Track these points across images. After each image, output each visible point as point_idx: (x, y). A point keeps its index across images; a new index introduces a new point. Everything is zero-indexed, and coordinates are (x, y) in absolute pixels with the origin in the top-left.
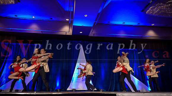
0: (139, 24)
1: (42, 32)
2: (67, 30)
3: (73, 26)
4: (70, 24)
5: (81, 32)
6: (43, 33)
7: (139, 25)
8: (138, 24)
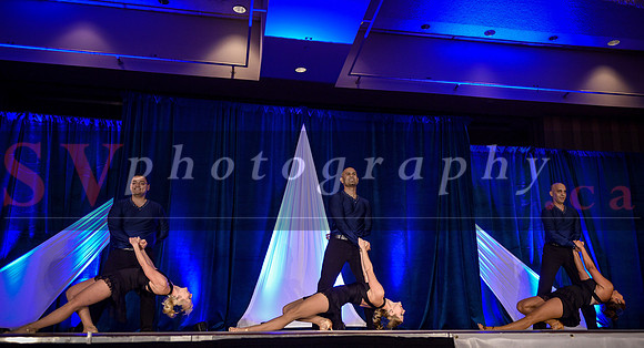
0: (556, 38)
1: (120, 62)
4: (251, 29)
5: (302, 70)
6: (127, 69)
7: (554, 42)
8: (551, 39)
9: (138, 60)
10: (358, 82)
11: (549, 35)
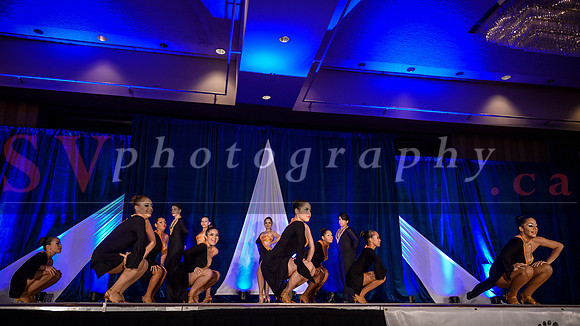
0: (462, 73)
1: (131, 91)
4: (230, 66)
7: (460, 76)
8: (458, 74)
9: (143, 90)
10: (310, 107)
11: (457, 71)
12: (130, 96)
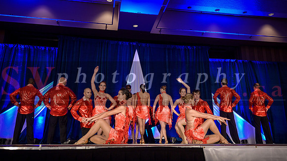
1: (58, 22)
2: (107, 21)
3: (121, 13)
4: (114, 8)
5: (136, 26)
6: (61, 25)
8: (244, 13)
9: (65, 22)
10: (160, 31)
12: (58, 25)
